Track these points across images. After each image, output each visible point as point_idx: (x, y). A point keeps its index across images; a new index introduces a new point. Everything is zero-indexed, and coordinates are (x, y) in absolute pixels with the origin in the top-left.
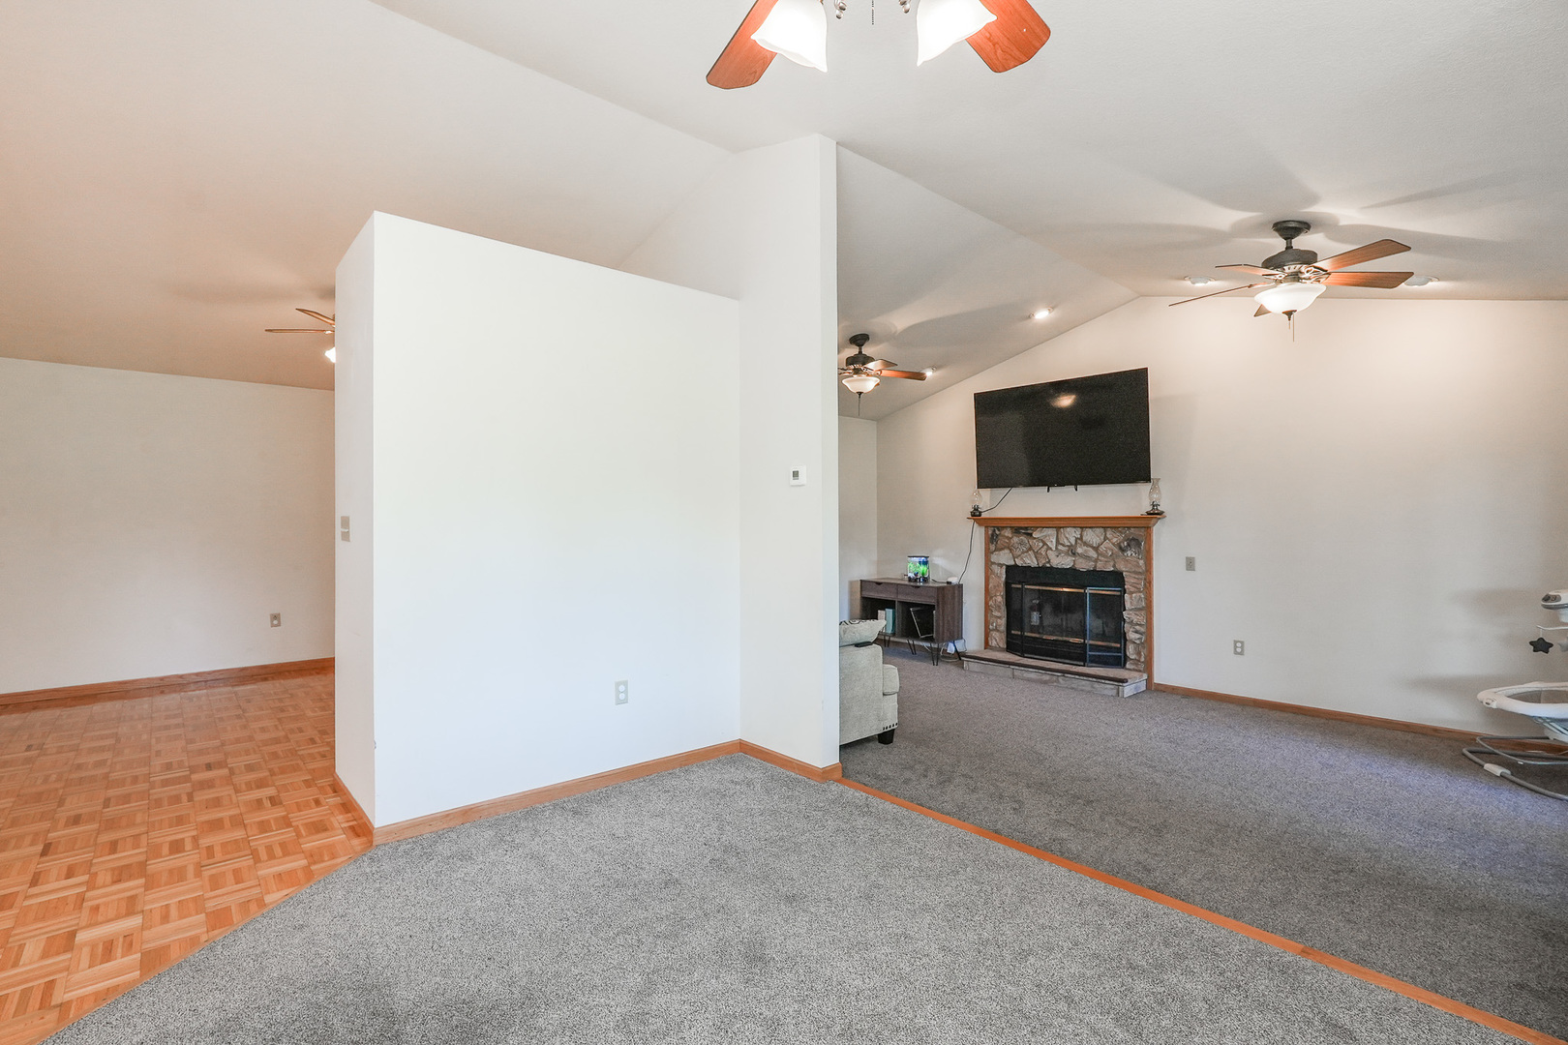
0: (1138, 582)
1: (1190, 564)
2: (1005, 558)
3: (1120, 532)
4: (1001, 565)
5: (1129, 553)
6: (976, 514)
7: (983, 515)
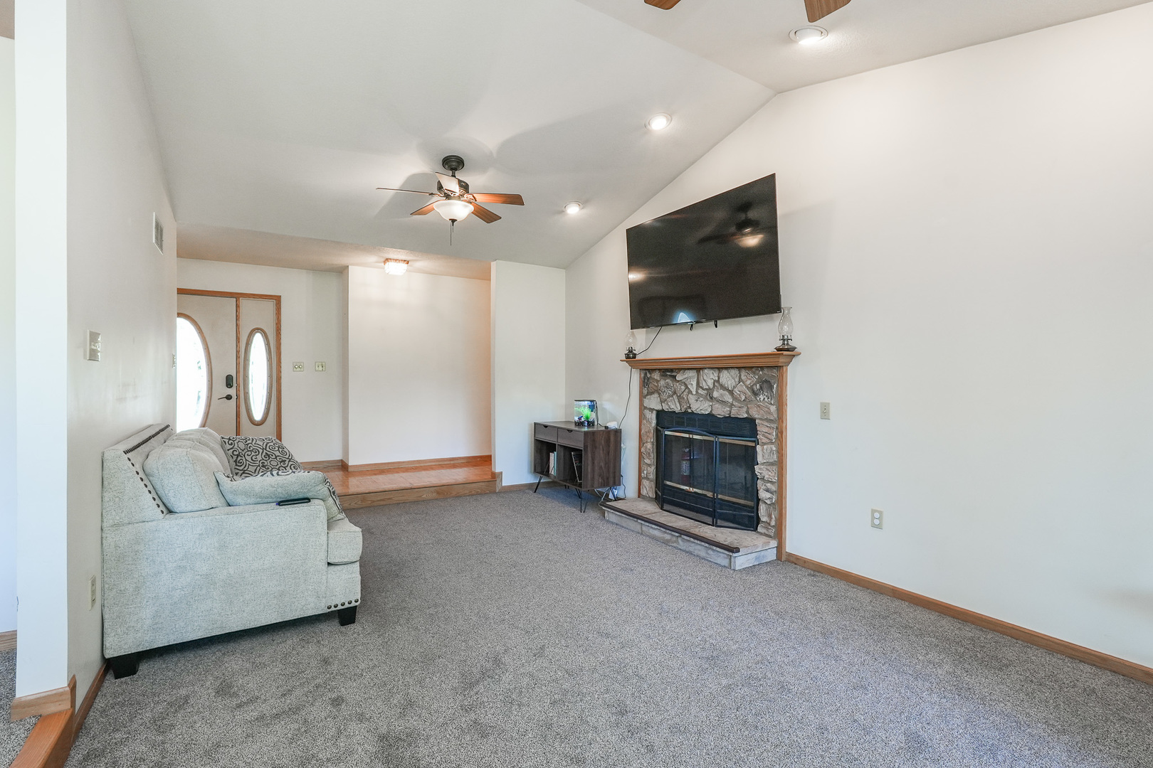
0: (770, 431)
1: (825, 412)
2: (654, 403)
3: (754, 373)
4: (651, 410)
5: (762, 397)
6: (630, 356)
7: (638, 358)
